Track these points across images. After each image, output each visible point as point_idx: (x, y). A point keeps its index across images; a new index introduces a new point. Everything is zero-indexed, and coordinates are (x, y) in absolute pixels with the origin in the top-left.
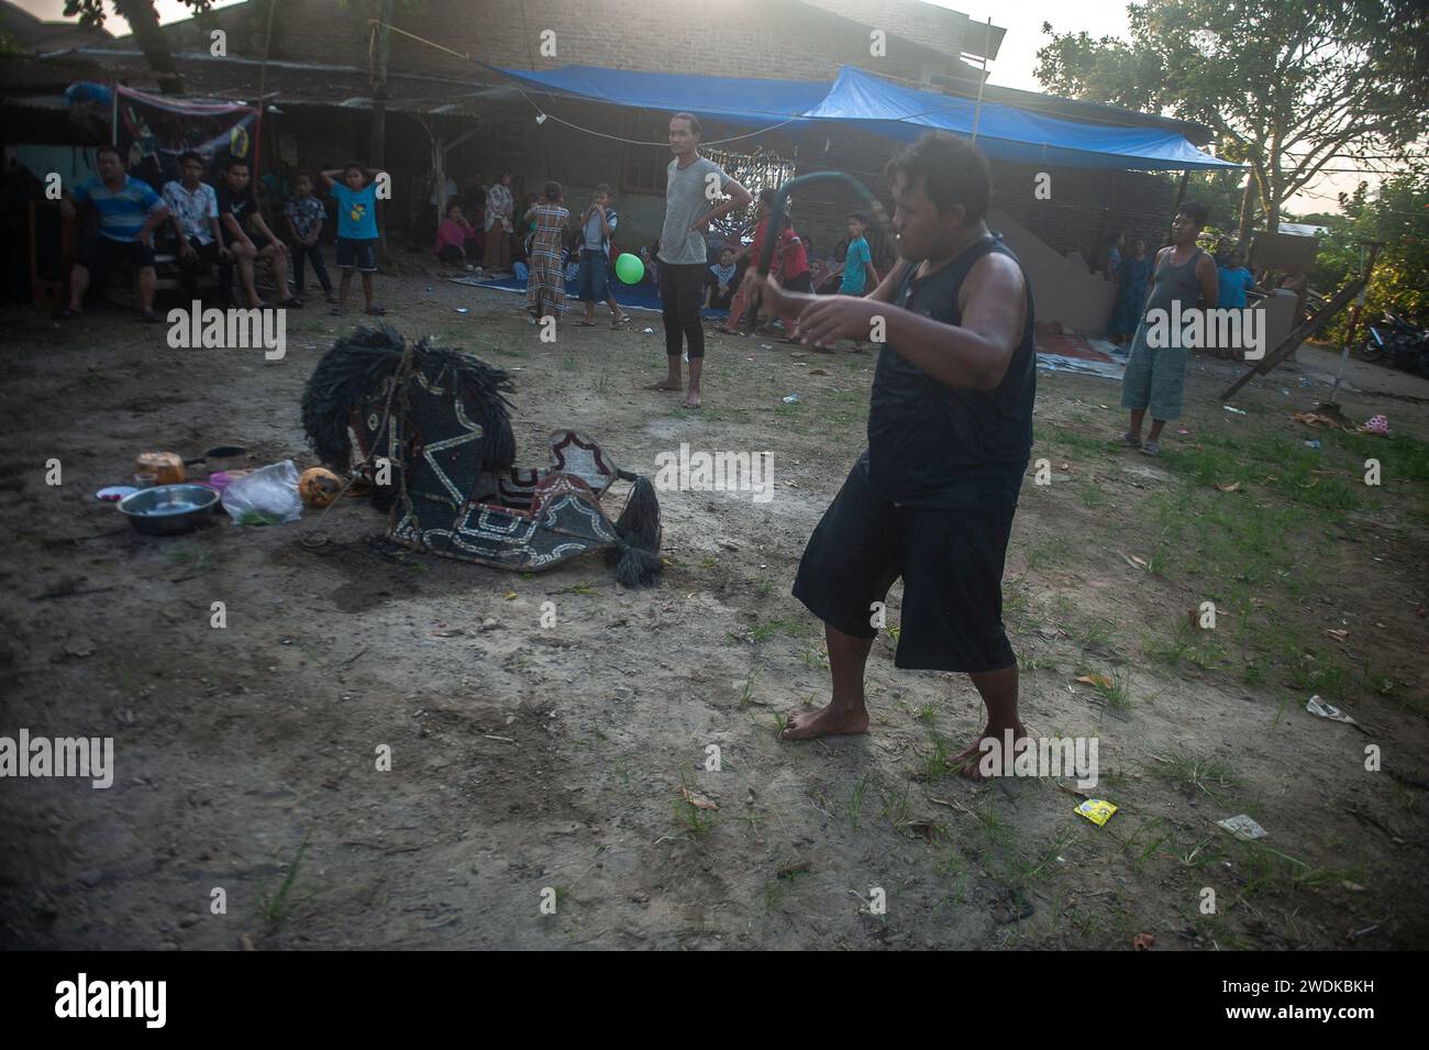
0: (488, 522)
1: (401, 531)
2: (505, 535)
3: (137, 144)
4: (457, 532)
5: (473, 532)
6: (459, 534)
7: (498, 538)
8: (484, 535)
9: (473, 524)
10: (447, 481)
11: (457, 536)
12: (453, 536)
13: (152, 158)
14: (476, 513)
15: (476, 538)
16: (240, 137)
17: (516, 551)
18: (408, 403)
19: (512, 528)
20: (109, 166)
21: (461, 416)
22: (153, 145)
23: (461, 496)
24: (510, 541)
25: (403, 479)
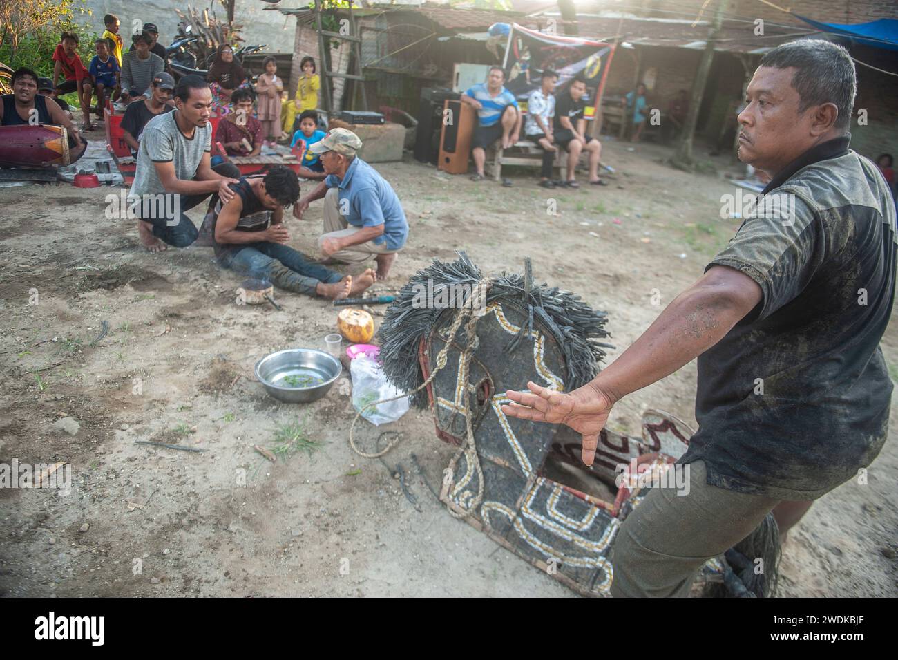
0: (559, 507)
1: (458, 495)
2: (577, 532)
3: (517, 64)
4: (519, 513)
5: (538, 519)
6: (522, 517)
7: (567, 536)
8: (551, 526)
9: (539, 506)
10: (514, 442)
11: (519, 520)
12: (514, 519)
13: (525, 74)
14: (545, 492)
15: (541, 528)
16: (594, 64)
17: (588, 562)
18: (477, 339)
19: (587, 523)
20: (495, 79)
21: (540, 365)
22: (528, 66)
23: (529, 465)
24: (582, 543)
25: (469, 429)
